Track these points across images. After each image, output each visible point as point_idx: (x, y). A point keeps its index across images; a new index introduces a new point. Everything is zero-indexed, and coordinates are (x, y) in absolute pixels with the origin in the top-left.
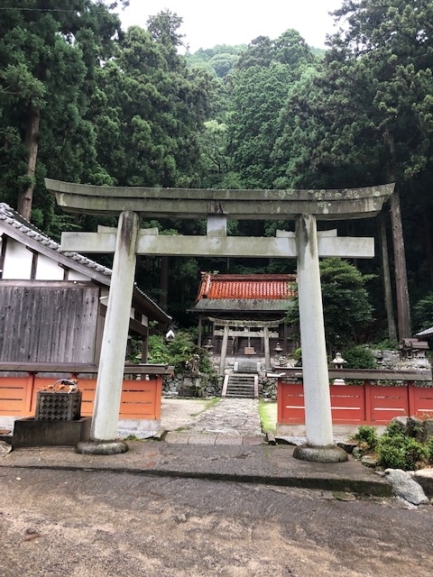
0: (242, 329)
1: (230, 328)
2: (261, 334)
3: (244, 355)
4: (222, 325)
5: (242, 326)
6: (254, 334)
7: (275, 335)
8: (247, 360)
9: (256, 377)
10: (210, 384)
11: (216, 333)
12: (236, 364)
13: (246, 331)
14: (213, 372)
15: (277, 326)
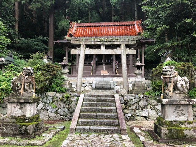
0: (99, 47)
1: (87, 46)
2: (118, 51)
3: (100, 76)
4: (78, 43)
5: (99, 43)
6: (110, 52)
7: (133, 52)
8: (102, 79)
9: (117, 96)
10: (62, 105)
11: (73, 51)
12: (94, 82)
13: (103, 48)
14: (67, 90)
15: (135, 42)
